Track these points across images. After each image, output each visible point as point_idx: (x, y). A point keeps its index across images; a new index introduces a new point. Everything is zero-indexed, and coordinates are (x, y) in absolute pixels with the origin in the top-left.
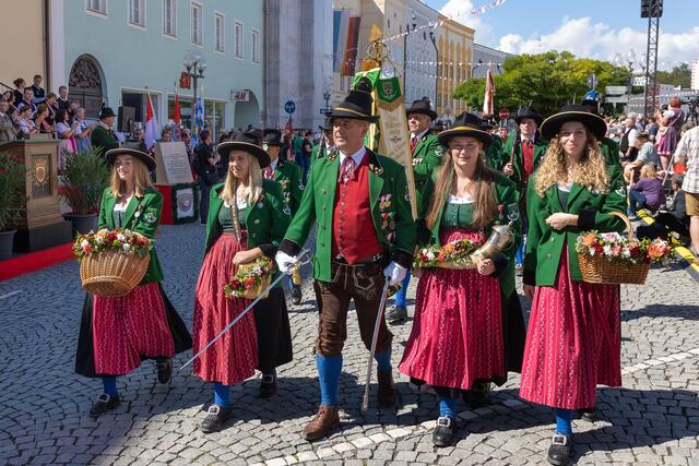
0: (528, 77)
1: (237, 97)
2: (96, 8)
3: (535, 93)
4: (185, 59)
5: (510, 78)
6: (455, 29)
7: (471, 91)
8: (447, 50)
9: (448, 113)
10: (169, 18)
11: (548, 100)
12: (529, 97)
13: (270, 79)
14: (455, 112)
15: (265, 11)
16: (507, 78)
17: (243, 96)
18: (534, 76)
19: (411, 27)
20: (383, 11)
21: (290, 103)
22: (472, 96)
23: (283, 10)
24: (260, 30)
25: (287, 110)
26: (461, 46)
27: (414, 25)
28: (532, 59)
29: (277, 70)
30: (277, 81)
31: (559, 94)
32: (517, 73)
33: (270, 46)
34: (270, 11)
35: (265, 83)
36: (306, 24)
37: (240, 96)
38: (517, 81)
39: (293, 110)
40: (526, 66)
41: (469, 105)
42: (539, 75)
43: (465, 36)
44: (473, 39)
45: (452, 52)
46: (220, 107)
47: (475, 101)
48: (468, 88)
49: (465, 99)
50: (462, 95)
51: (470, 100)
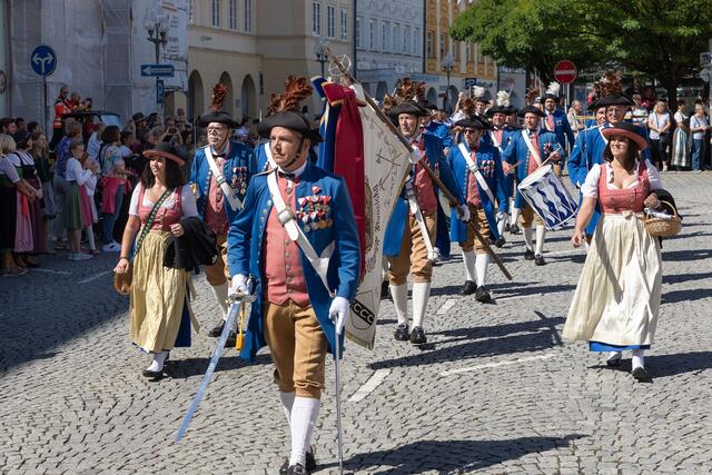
7: (487, 23)
9: (448, 70)
11: (663, 38)
14: (463, 69)
21: (43, 51)
22: (492, 33)
25: (37, 68)
31: (689, 23)
39: (50, 68)
41: (485, 53)
47: (500, 43)
48: (482, 15)
49: (480, 38)
50: (469, 32)
51: (487, 44)
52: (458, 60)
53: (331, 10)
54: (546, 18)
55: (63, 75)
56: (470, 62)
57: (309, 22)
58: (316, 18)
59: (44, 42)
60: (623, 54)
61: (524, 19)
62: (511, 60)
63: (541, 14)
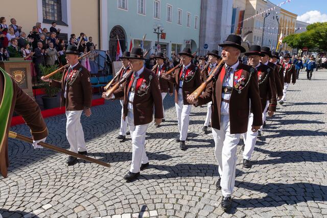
0: (318, 33)
1: (186, 42)
2: (124, 7)
3: (321, 40)
4: (154, 26)
5: (309, 33)
6: (288, 15)
7: (290, 40)
8: (283, 23)
10: (157, 11)
12: (318, 41)
13: (202, 36)
15: (201, 9)
16: (308, 33)
17: (189, 42)
18: (322, 32)
19: (268, 14)
20: (255, 8)
21: (206, 45)
22: (290, 42)
23: (209, 8)
24: (199, 16)
25: (205, 48)
26: (291, 21)
27: (269, 13)
28: (322, 24)
29: (205, 31)
30: (205, 36)
32: (313, 31)
33: (203, 22)
34: (203, 8)
35: (200, 37)
36: (219, 14)
37: (188, 42)
38: (313, 35)
39: (207, 48)
40: (319, 28)
41: (289, 46)
42: (324, 31)
43: (292, 17)
44: (296, 19)
45: (286, 24)
46: (179, 46)
47: (292, 44)
48: (289, 38)
49: (287, 43)
50: (286, 42)
51: (289, 44)
52: (284, 47)
53: (258, 37)
54: (302, 39)
55: (208, 49)
56: (287, 47)
57: (253, 40)
58: (255, 39)
59: (206, 43)
60: (318, 46)
61: (297, 39)
62: (294, 47)
63: (301, 38)
